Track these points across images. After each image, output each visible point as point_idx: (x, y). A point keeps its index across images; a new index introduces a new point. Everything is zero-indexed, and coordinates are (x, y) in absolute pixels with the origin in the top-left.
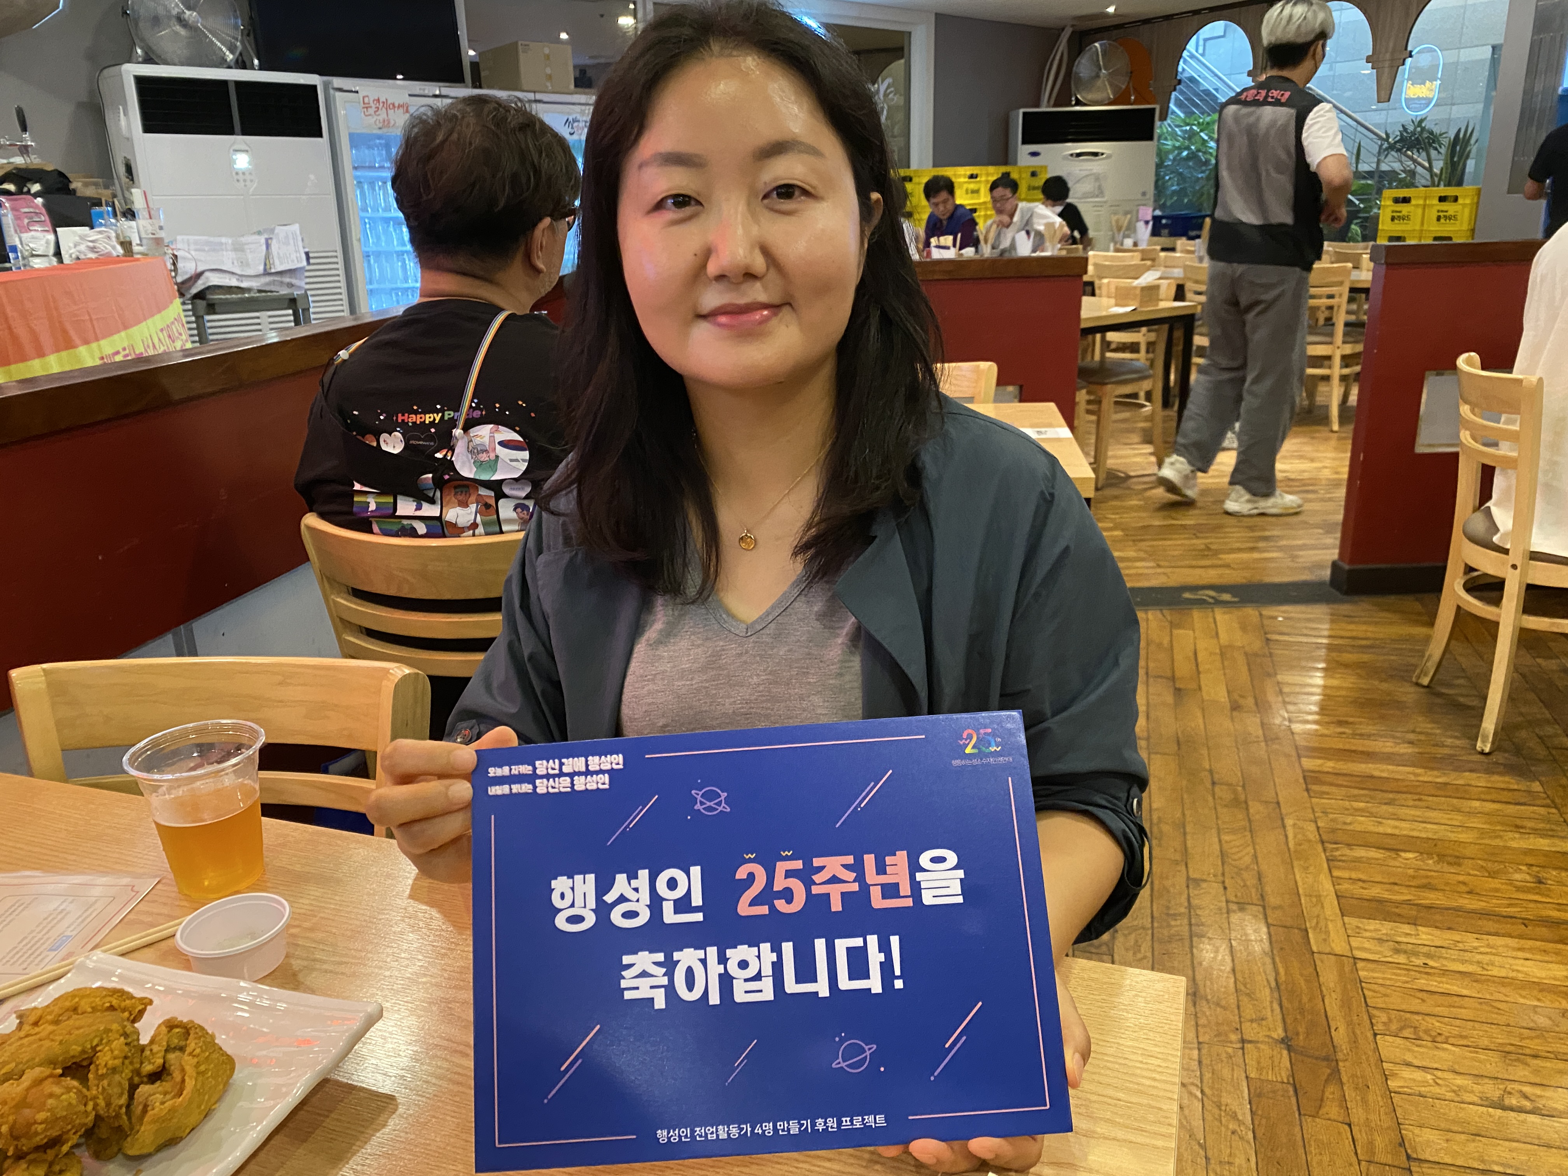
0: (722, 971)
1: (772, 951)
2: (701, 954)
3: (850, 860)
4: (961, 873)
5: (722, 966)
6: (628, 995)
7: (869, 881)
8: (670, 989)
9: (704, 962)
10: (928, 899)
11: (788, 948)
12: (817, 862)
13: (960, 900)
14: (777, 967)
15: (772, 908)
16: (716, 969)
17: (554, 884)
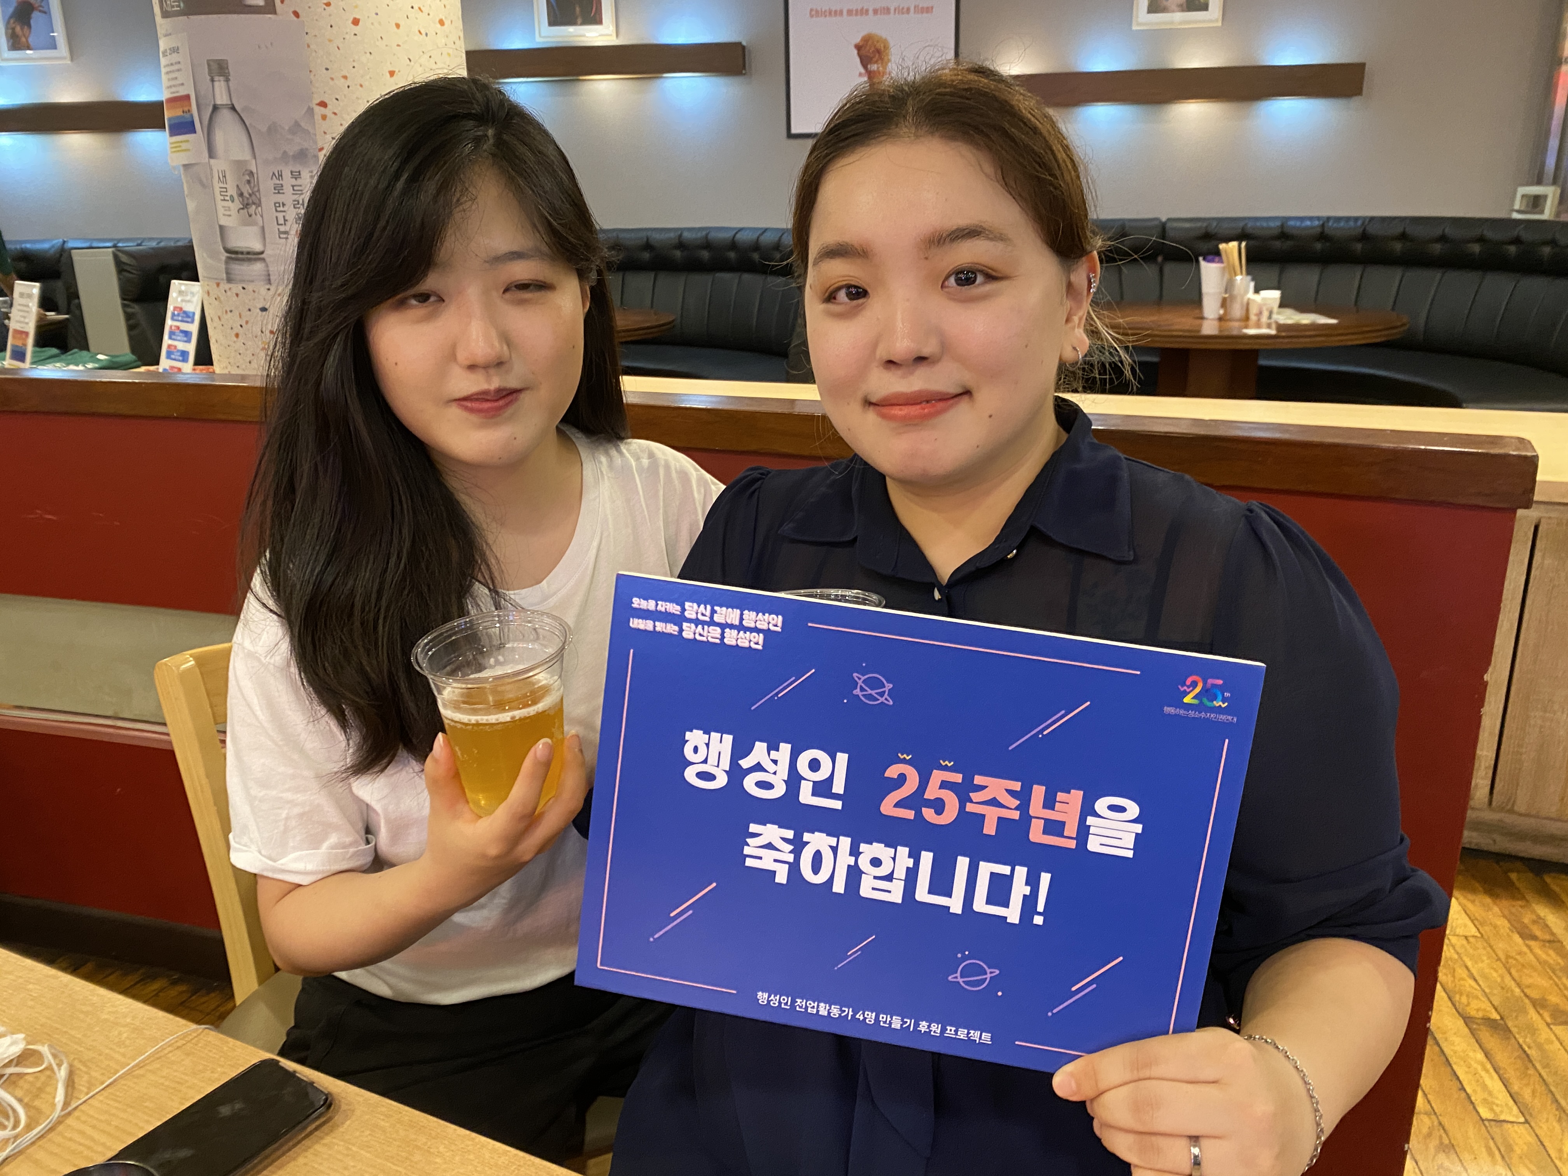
0: (852, 864)
1: (909, 857)
2: (833, 841)
3: (1017, 786)
4: (1139, 828)
5: (853, 859)
6: (749, 862)
7: (1031, 813)
8: (794, 868)
9: (835, 849)
10: (1094, 845)
11: (927, 858)
12: (978, 780)
13: (1130, 854)
14: (912, 875)
15: (919, 814)
16: (845, 860)
17: (688, 735)
